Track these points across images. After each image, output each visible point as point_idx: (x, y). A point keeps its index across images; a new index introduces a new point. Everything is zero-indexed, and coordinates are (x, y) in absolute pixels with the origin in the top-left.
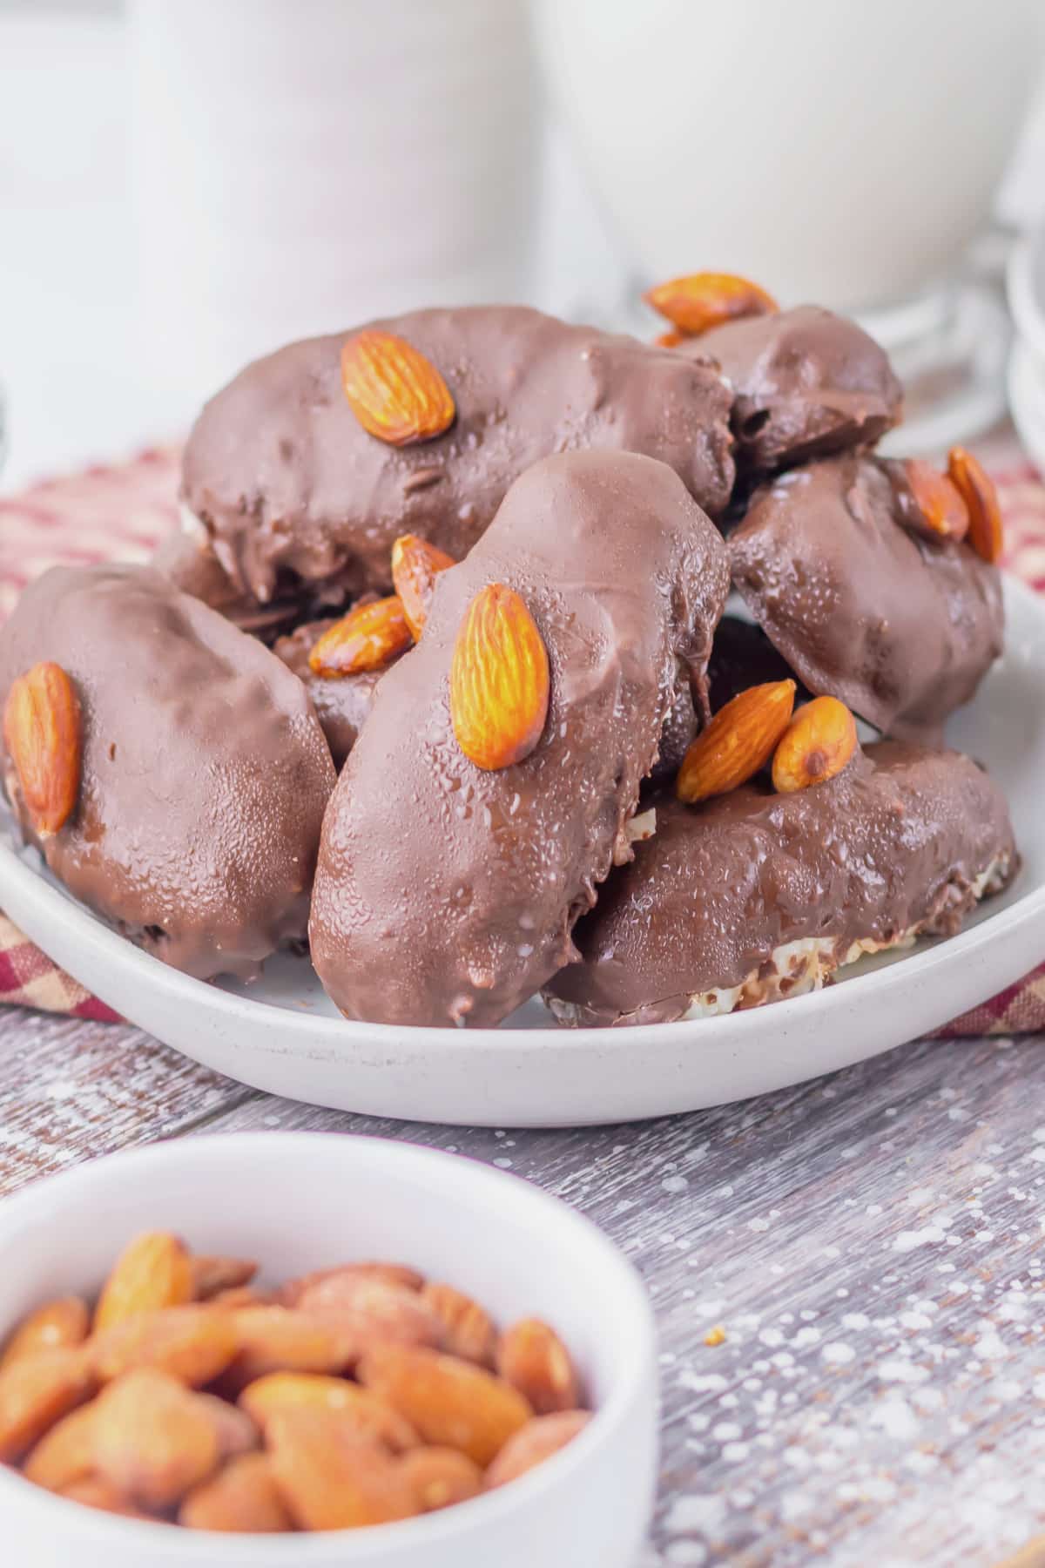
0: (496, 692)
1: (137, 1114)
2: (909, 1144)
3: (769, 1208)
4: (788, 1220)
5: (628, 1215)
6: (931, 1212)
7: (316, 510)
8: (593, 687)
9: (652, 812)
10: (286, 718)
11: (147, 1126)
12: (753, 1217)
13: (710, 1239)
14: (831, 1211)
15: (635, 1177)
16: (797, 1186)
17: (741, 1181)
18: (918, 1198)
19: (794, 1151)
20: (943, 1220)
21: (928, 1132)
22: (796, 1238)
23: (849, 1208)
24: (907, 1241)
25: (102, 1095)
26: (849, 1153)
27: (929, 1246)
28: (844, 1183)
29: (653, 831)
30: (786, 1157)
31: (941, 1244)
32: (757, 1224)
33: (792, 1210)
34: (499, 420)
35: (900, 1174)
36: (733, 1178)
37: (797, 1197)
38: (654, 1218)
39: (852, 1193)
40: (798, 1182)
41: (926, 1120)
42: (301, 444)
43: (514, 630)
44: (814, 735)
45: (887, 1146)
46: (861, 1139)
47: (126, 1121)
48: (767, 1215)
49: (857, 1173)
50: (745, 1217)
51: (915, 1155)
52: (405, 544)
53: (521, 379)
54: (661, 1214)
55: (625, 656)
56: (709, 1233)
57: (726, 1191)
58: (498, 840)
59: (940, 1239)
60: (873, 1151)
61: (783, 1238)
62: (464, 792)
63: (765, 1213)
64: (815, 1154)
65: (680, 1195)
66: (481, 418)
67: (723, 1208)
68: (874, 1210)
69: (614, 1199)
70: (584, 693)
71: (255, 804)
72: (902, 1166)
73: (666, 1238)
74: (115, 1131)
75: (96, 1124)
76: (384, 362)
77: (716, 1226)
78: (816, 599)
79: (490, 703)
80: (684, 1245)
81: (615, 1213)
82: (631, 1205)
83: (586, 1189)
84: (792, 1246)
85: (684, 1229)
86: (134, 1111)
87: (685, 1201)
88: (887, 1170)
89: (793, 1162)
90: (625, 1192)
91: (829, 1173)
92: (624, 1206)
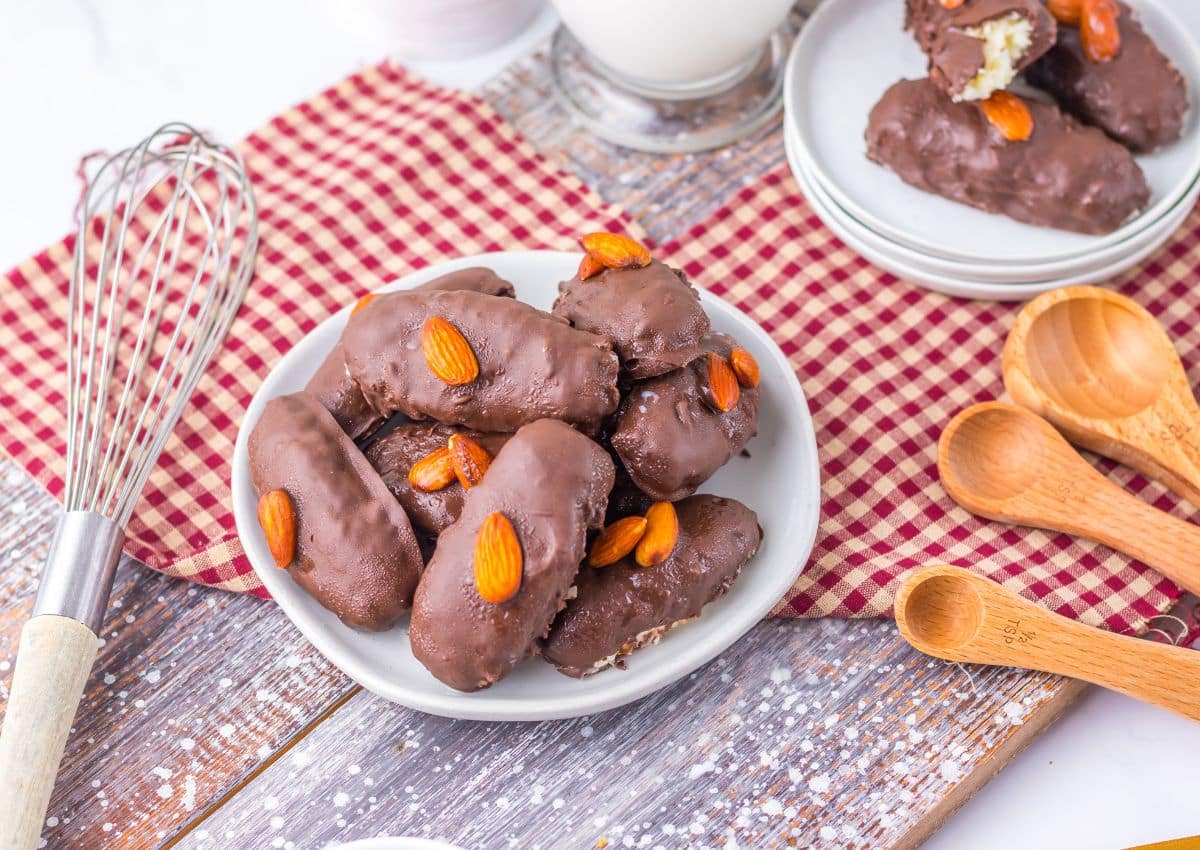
0: (496, 574)
1: (331, 680)
2: (701, 700)
3: (631, 749)
4: (641, 757)
5: (564, 754)
6: (709, 750)
7: (411, 398)
8: (544, 568)
9: (575, 588)
10: (396, 528)
11: (335, 688)
12: (623, 755)
13: (604, 770)
14: (660, 750)
15: (568, 727)
16: (646, 732)
17: (619, 729)
18: (704, 740)
19: (645, 707)
20: (714, 757)
21: (710, 691)
22: (643, 770)
23: (670, 748)
24: (697, 771)
25: (313, 665)
26: (672, 708)
27: (707, 775)
28: (669, 730)
29: (575, 596)
30: (641, 711)
31: (713, 772)
32: (626, 760)
33: (643, 750)
34: (500, 374)
35: (696, 722)
36: (615, 727)
37: (645, 740)
38: (577, 756)
39: (672, 738)
40: (646, 729)
41: (710, 682)
42: (402, 365)
43: (505, 543)
44: (655, 545)
45: (690, 702)
46: (678, 697)
47: (324, 686)
48: (630, 753)
49: (677, 721)
50: (620, 756)
51: (704, 708)
52: (454, 439)
53: (512, 355)
54: (580, 754)
55: (560, 552)
56: (602, 767)
57: (611, 737)
58: (498, 630)
59: (712, 770)
60: (683, 706)
61: (637, 771)
62: (482, 608)
63: (628, 752)
64: (657, 707)
65: (589, 739)
66: (492, 373)
67: (610, 748)
68: (682, 749)
69: (558, 743)
70: (539, 571)
71: (382, 578)
72: (696, 717)
73: (582, 771)
74: (320, 692)
75: (310, 687)
76: (443, 346)
77: (605, 762)
78: (659, 469)
79: (493, 579)
80: (590, 775)
81: (558, 753)
82: (566, 747)
83: (544, 735)
84: (642, 776)
85: (590, 764)
86: (328, 677)
87: (591, 744)
88: (689, 719)
89: (644, 715)
90: (563, 739)
91: (661, 723)
92: (563, 748)
